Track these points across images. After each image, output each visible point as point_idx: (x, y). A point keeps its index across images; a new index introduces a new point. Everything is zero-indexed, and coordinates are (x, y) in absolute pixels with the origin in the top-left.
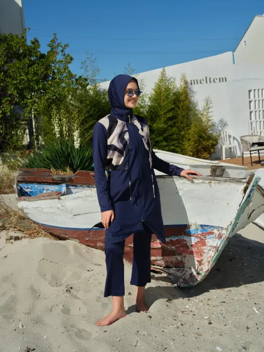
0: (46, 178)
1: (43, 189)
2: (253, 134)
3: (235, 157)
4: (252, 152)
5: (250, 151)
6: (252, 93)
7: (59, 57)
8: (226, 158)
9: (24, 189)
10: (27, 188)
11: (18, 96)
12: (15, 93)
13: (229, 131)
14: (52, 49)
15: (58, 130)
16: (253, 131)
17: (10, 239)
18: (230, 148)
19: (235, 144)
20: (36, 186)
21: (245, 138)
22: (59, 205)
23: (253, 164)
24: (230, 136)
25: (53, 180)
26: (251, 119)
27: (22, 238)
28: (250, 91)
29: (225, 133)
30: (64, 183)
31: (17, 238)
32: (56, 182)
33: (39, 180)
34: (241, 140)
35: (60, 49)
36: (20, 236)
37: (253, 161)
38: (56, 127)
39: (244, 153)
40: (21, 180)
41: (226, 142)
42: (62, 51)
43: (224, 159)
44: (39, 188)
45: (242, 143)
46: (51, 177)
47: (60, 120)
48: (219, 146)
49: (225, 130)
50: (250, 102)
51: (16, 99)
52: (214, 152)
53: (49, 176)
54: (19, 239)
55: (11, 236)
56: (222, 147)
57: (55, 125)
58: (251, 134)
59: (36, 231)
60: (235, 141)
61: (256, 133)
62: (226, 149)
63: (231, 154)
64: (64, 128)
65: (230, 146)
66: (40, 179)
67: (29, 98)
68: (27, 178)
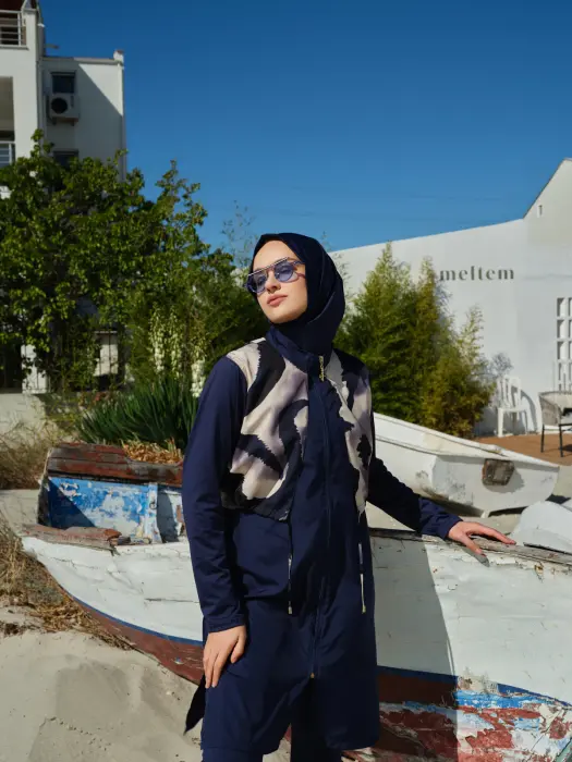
0: (114, 466)
1: (106, 493)
2: (563, 389)
3: (523, 432)
4: (563, 428)
5: (560, 425)
6: (563, 306)
7: (179, 208)
8: (504, 432)
9: (61, 489)
10: (69, 488)
11: (86, 280)
12: (82, 274)
13: (512, 378)
14: (167, 191)
15: (160, 356)
16: (562, 382)
18: (514, 414)
19: (522, 405)
20: (90, 484)
21: (548, 398)
22: (112, 568)
23: (565, 453)
24: (514, 390)
25: (130, 472)
26: (559, 358)
27: (24, 628)
28: (560, 301)
29: (504, 381)
30: (153, 481)
31: (12, 629)
32: (134, 478)
33: (96, 472)
34: (542, 400)
35: (182, 191)
36: (21, 624)
37: (564, 445)
38: (157, 350)
39: (547, 427)
40: (57, 469)
41: (505, 400)
42: (185, 197)
43: (500, 435)
44: (95, 490)
45: (542, 408)
46: (125, 467)
47: (166, 335)
48: (491, 408)
49: (506, 376)
50: (560, 322)
51: (83, 287)
52: (481, 419)
53: (125, 463)
54: (15, 632)
56: (497, 410)
57: (156, 345)
58: (557, 389)
60: (524, 399)
61: (567, 389)
62: (505, 415)
63: (514, 424)
64: (174, 352)
65: (513, 410)
66: (100, 468)
67: (109, 286)
68: (69, 464)
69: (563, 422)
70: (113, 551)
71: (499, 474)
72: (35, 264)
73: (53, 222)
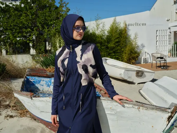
0: (43, 74)
1: (41, 80)
2: (157, 52)
3: (148, 63)
4: (157, 62)
5: (156, 61)
6: (158, 32)
7: (64, 9)
8: (143, 63)
9: (30, 79)
10: (32, 79)
11: (41, 27)
12: (40, 25)
13: (145, 50)
14: (61, 5)
15: (58, 45)
16: (157, 51)
17: (7, 117)
18: (146, 58)
19: (148, 56)
20: (37, 78)
21: (154, 54)
22: (32, 103)
23: (157, 68)
24: (146, 52)
25: (47, 75)
26: (157, 45)
27: (14, 116)
28: (157, 31)
29: (143, 51)
30: (53, 77)
31: (11, 117)
32: (48, 76)
33: (38, 75)
34: (152, 55)
35: (64, 5)
36: (14, 115)
37: (157, 66)
39: (153, 62)
40: (28, 74)
41: (144, 55)
42: (65, 6)
43: (142, 63)
44: (38, 79)
45: (152, 57)
46: (46, 73)
47: (60, 40)
48: (140, 57)
49: (144, 49)
50: (157, 36)
52: (138, 59)
53: (45, 73)
54: (12, 117)
55: (8, 115)
56: (141, 58)
57: (57, 43)
58: (156, 52)
59: (25, 111)
60: (148, 55)
61: (159, 52)
62: (143, 59)
63: (146, 61)
64: (62, 45)
65: (145, 57)
66: (40, 74)
67: (46, 28)
68: (32, 73)
69: (157, 60)
70: (32, 99)
71: (140, 74)
72: (29, 23)
73: (33, 12)
